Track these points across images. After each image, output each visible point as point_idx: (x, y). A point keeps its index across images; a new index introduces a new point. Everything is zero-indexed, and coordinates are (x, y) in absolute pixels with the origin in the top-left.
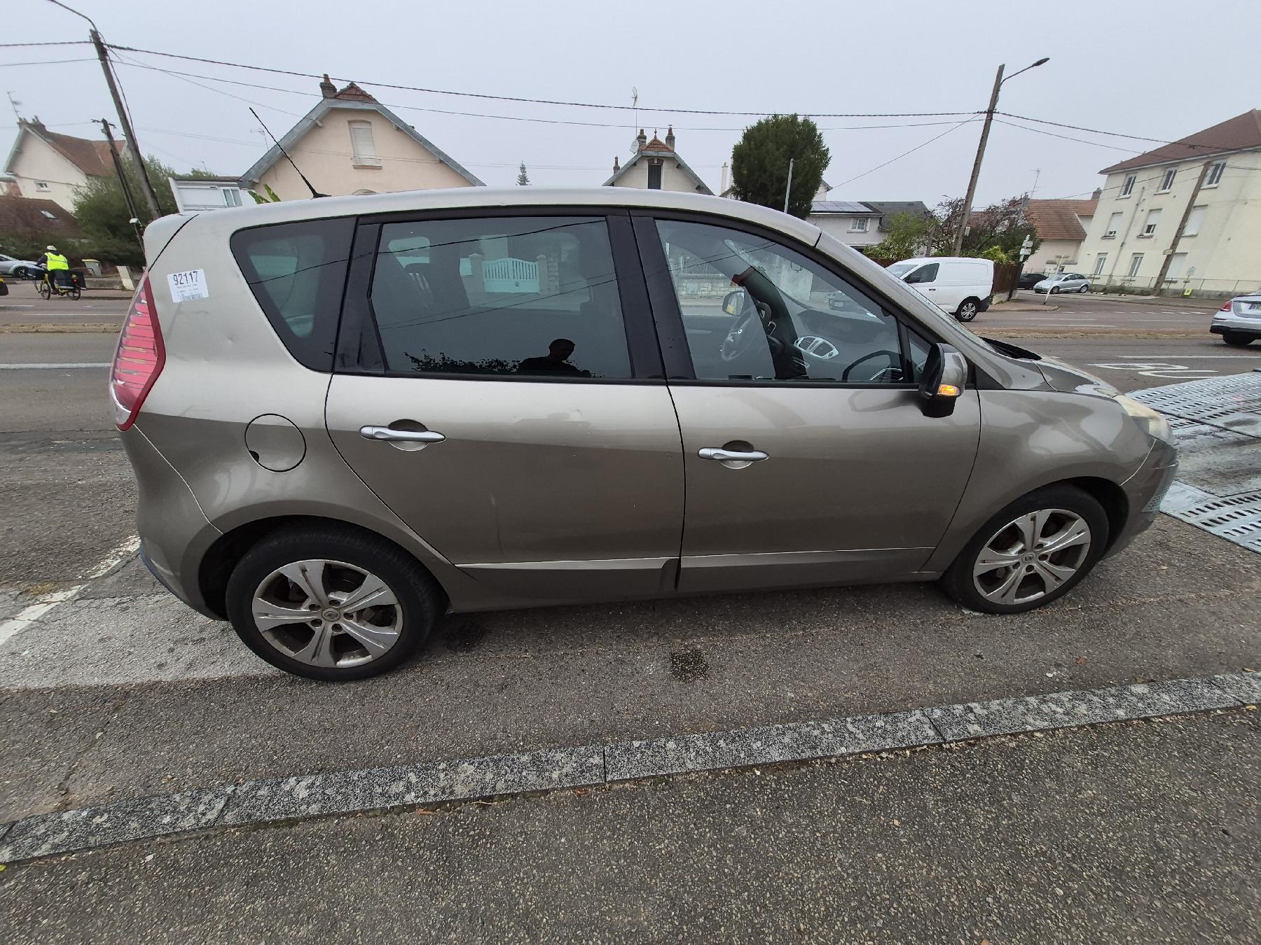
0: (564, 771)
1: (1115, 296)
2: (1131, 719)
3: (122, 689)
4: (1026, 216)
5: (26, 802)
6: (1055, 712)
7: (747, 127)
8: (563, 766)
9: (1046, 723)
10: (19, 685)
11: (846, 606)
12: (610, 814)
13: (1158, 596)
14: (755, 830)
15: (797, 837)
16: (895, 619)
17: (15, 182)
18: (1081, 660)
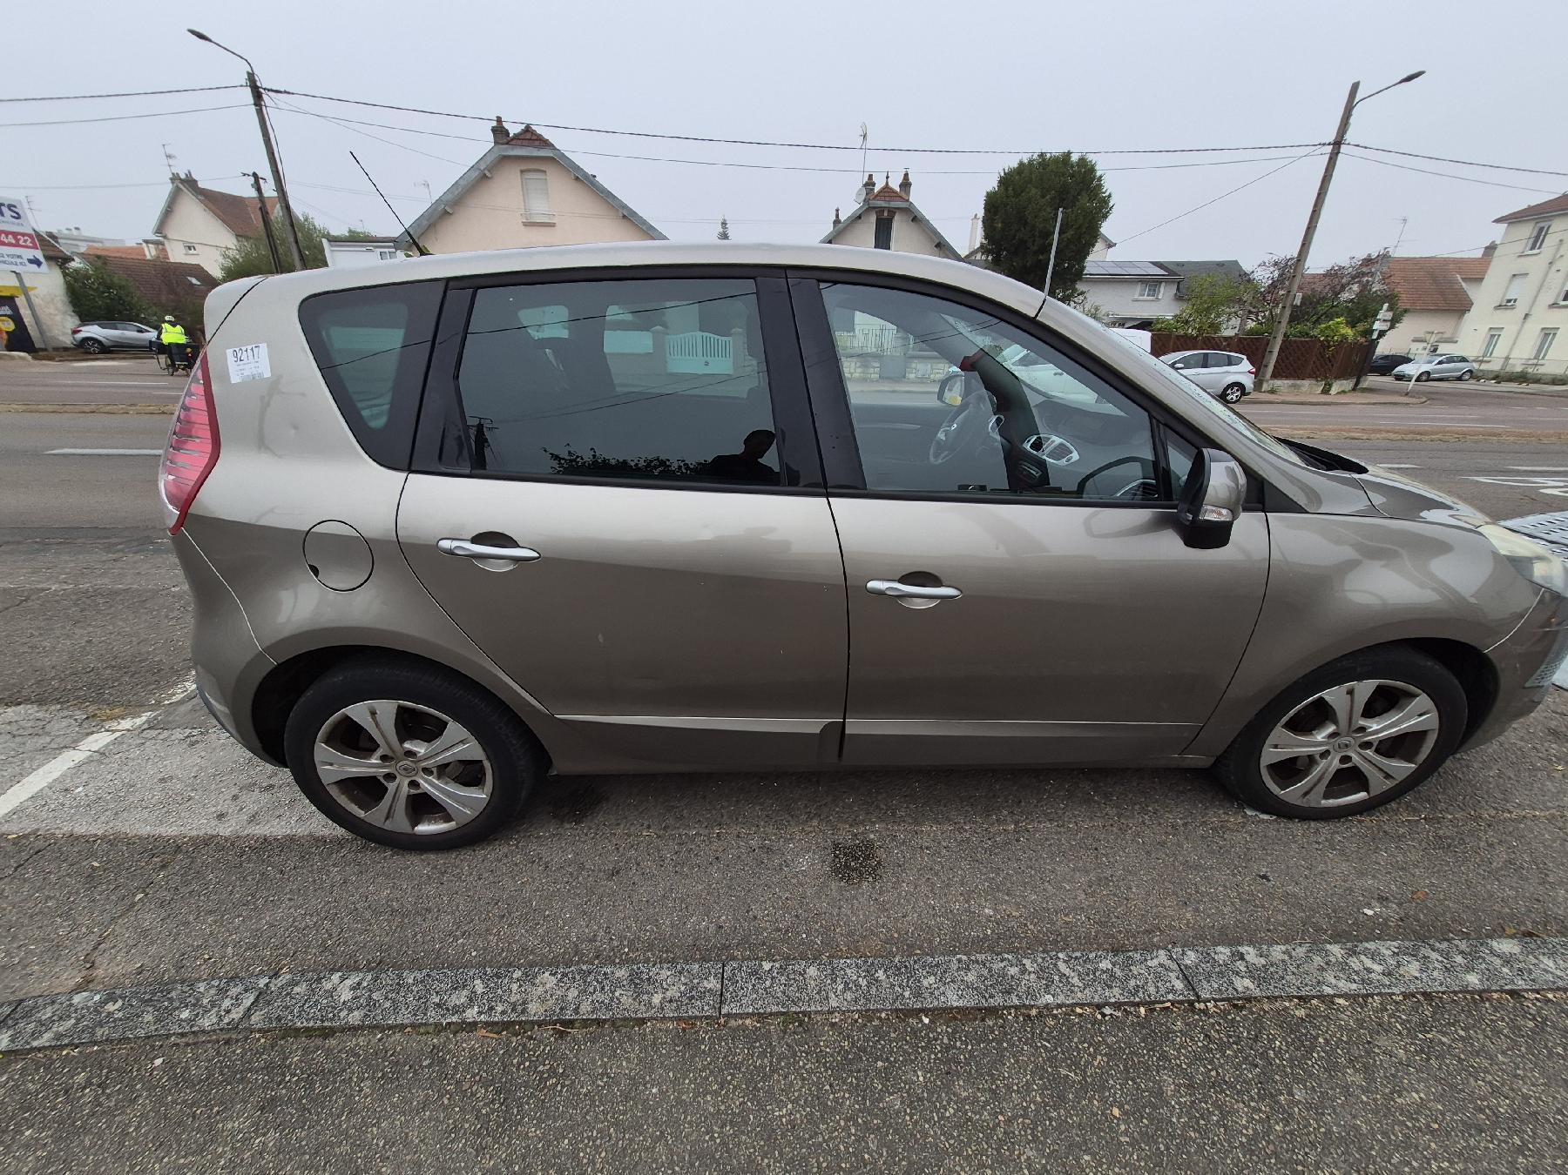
0: (669, 994)
1: (1512, 386)
2: (1488, 991)
3: (173, 842)
4: (1383, 279)
5: (46, 975)
6: (1369, 971)
7: (1004, 170)
8: (668, 987)
9: (1354, 986)
10: (65, 829)
11: (1080, 795)
12: (721, 1060)
13: (1548, 809)
14: (912, 1102)
15: (970, 1119)
16: (1146, 817)
17: (163, 245)
18: (1419, 894)
